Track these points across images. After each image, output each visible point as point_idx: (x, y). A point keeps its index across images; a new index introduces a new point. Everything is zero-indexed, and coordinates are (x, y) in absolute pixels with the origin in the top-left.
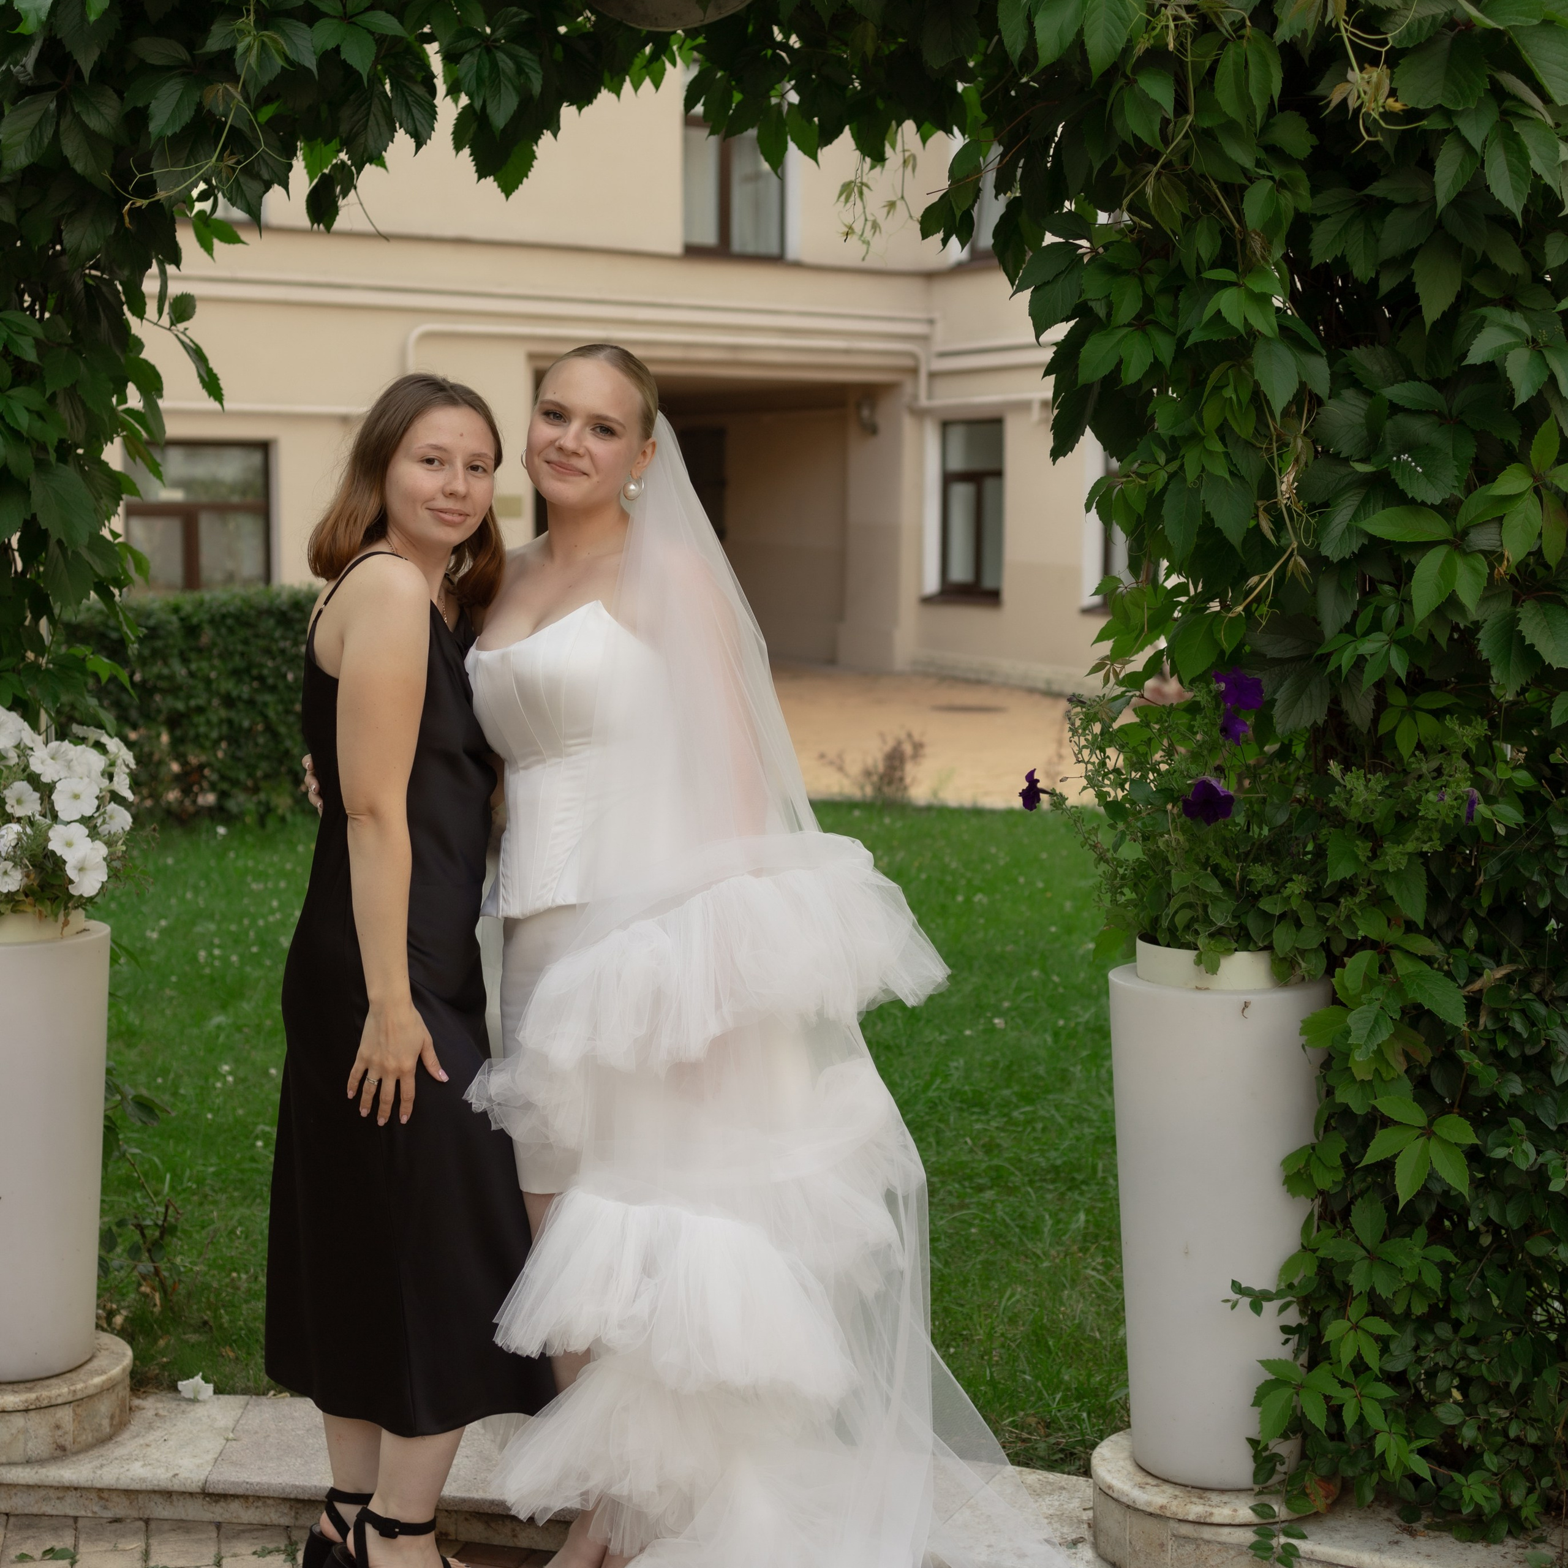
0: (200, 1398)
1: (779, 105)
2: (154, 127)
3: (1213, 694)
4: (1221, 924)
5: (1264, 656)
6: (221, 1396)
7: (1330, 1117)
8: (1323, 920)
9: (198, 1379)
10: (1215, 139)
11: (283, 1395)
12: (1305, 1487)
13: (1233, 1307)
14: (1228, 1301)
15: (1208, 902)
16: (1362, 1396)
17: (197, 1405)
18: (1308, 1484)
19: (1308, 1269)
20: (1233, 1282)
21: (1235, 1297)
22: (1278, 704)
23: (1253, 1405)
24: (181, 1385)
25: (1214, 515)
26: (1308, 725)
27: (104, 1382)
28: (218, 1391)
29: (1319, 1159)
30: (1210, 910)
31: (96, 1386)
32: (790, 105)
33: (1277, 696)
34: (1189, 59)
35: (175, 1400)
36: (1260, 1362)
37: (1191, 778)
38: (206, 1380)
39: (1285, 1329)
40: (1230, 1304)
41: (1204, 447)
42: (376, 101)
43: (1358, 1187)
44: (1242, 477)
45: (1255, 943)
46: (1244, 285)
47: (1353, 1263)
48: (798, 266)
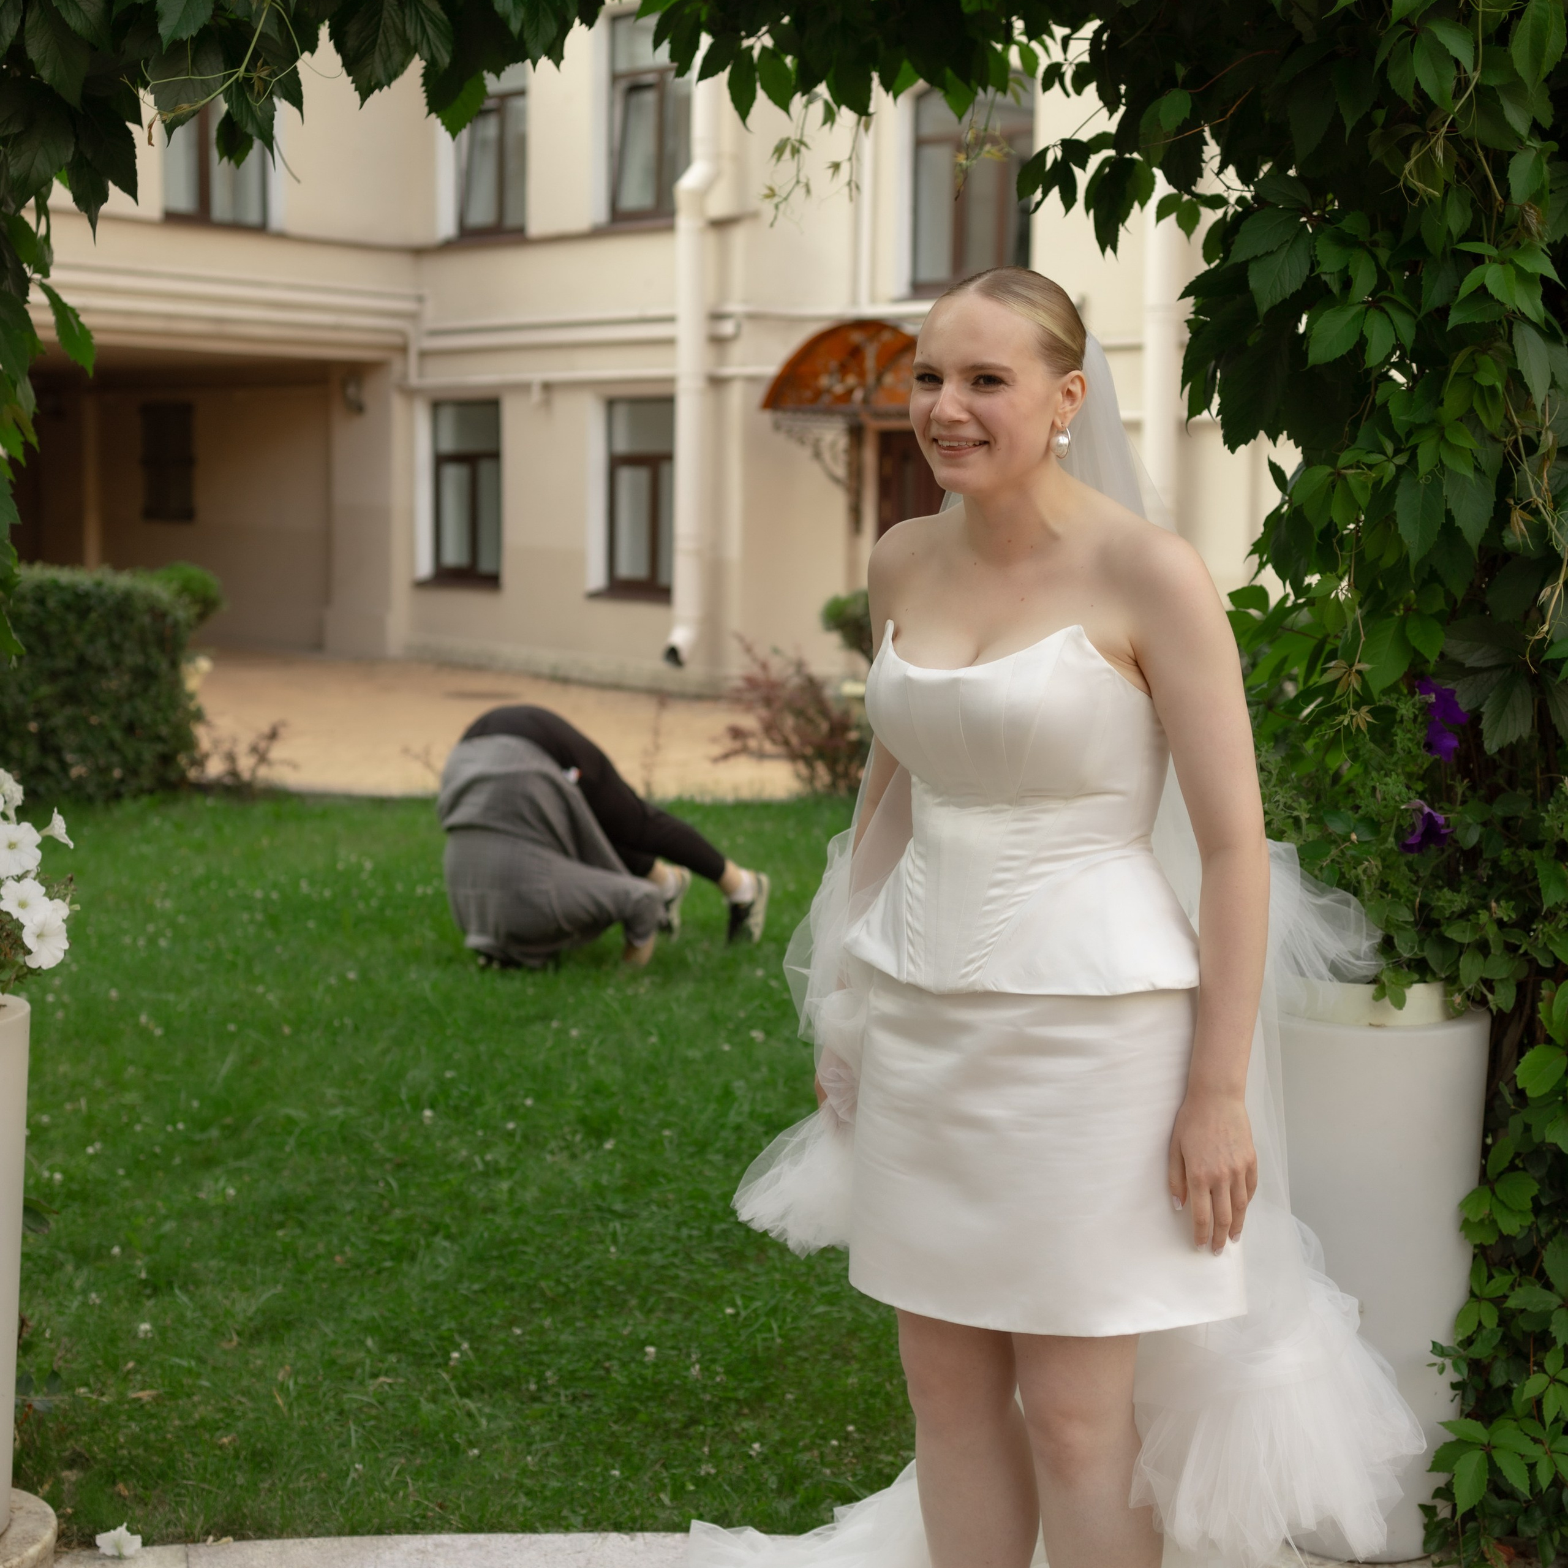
0: (127, 1551)
1: (751, 48)
2: (165, 29)
3: (1418, 706)
4: (1406, 955)
5: (1463, 665)
6: (148, 1548)
7: (1517, 1155)
8: (1511, 948)
9: (122, 1530)
10: (1497, 100)
11: (224, 1540)
12: (1483, 1553)
13: (1441, 1371)
14: (1434, 1364)
15: (1393, 933)
16: (1552, 1452)
17: (126, 1563)
18: (1485, 1548)
19: (1491, 1321)
20: (1434, 1343)
21: (1439, 1360)
22: (1485, 718)
23: (1430, 1471)
24: (102, 1539)
25: (1454, 513)
26: (1514, 740)
27: (40, 1552)
28: (145, 1544)
29: (1502, 1203)
30: (1396, 941)
31: (32, 1559)
32: (764, 49)
33: (1482, 710)
34: (1480, 9)
35: (95, 1559)
36: (1442, 1424)
37: (1403, 802)
38: (132, 1531)
39: (1454, 1386)
40: (1435, 1368)
41: (1443, 437)
42: (385, 14)
43: (1544, 1231)
44: (1484, 473)
45: (1434, 974)
46: (1511, 262)
47: (1552, 1312)
48: (282, 236)
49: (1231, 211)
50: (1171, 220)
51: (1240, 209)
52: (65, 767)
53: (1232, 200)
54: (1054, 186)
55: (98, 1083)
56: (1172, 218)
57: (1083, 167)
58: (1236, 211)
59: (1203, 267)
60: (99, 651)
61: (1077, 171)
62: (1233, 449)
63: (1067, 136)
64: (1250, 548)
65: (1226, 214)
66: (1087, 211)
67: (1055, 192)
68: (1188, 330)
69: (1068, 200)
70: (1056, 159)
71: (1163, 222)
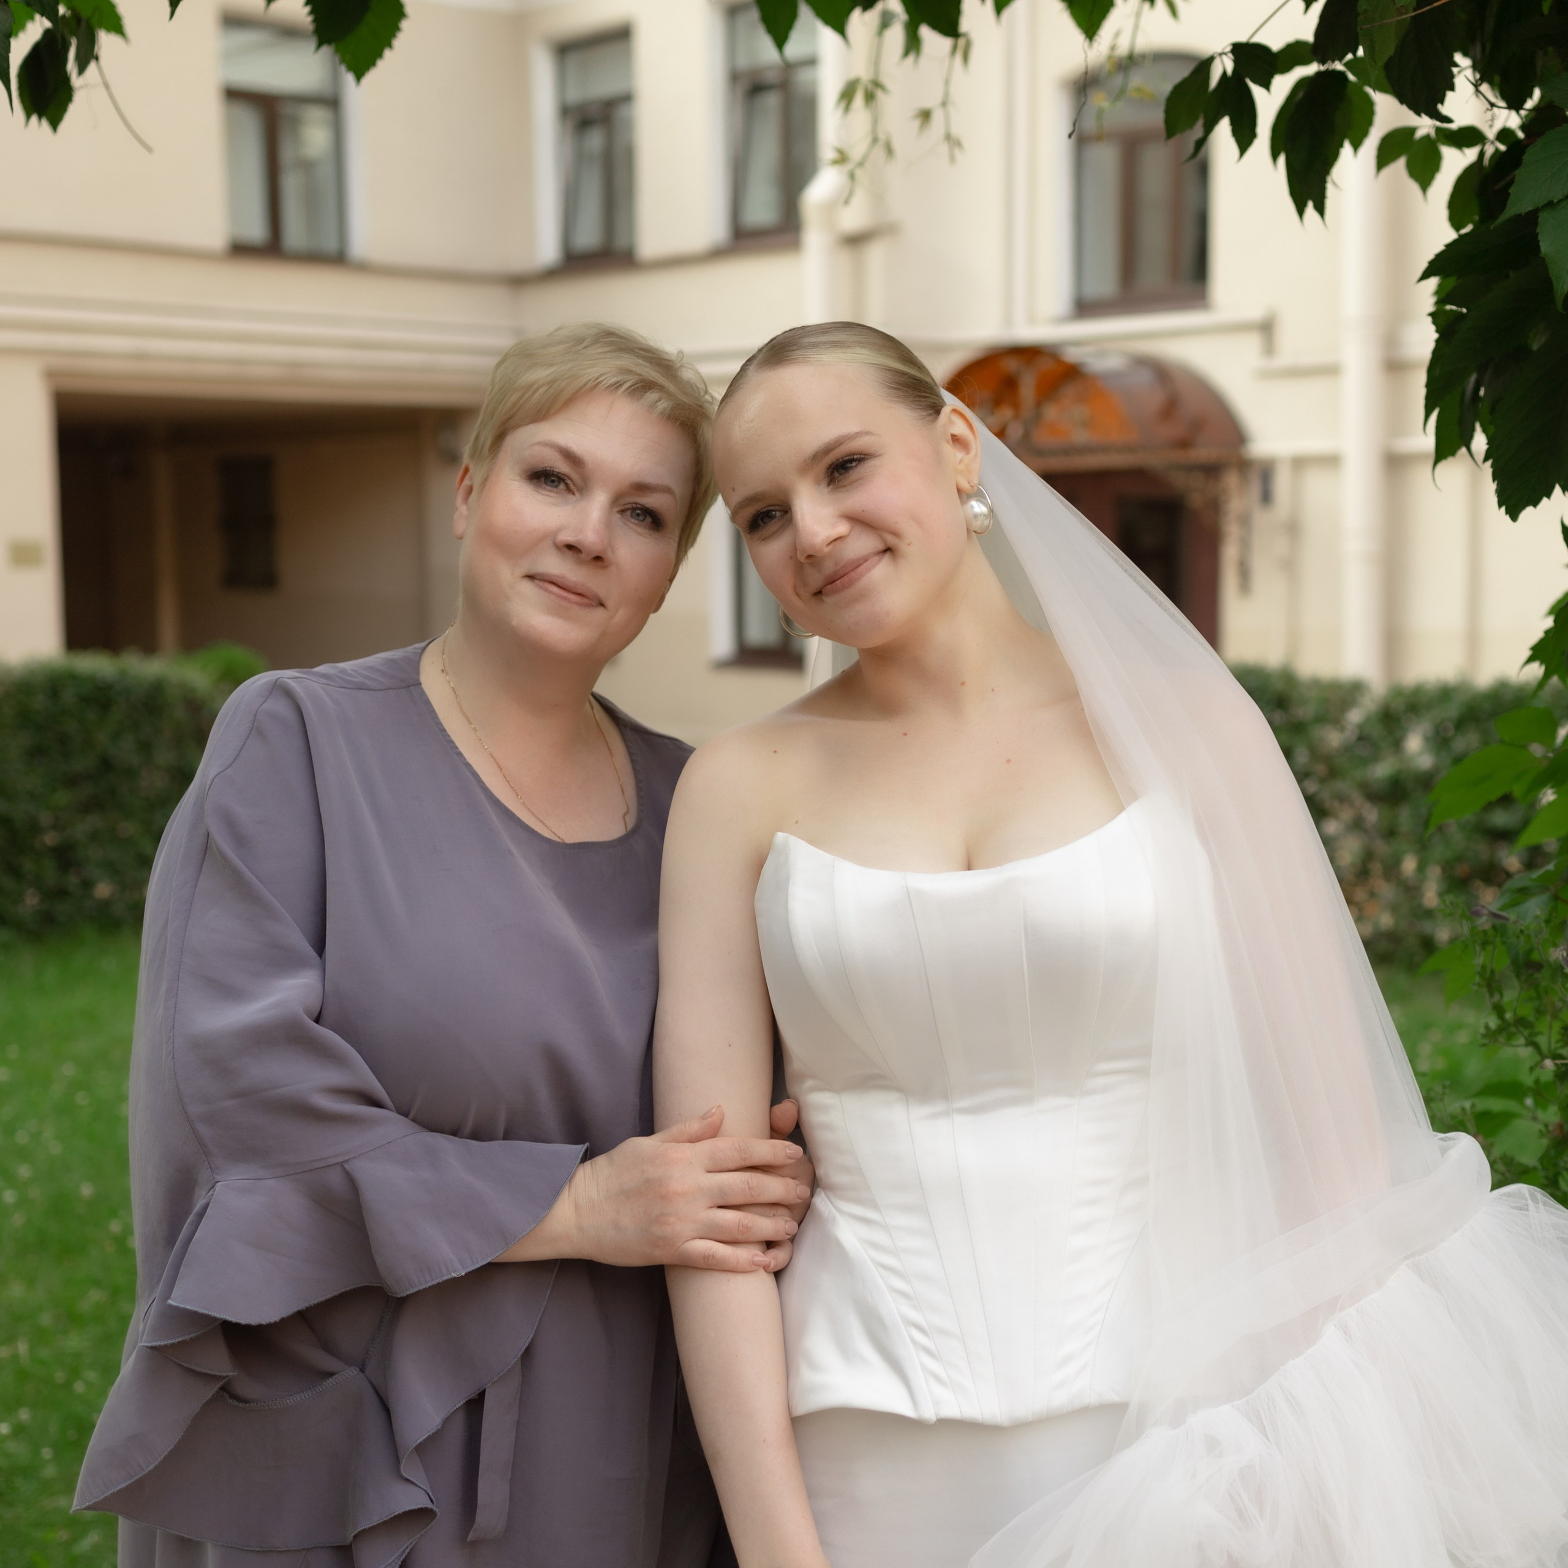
48: (364, 268)
49: (1489, 150)
50: (1400, 165)
51: (1502, 148)
52: (87, 885)
53: (1491, 134)
54: (1222, 117)
55: (45, 1319)
56: (1400, 164)
57: (1266, 85)
58: (1497, 150)
59: (1451, 235)
60: (126, 751)
61: (1256, 90)
62: (1513, 514)
63: (1243, 38)
64: (1527, 653)
65: (1481, 154)
66: (1275, 156)
67: (1224, 128)
68: (1433, 328)
69: (1244, 136)
70: (1225, 73)
71: (1387, 171)
